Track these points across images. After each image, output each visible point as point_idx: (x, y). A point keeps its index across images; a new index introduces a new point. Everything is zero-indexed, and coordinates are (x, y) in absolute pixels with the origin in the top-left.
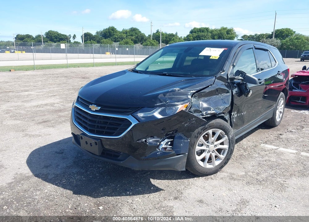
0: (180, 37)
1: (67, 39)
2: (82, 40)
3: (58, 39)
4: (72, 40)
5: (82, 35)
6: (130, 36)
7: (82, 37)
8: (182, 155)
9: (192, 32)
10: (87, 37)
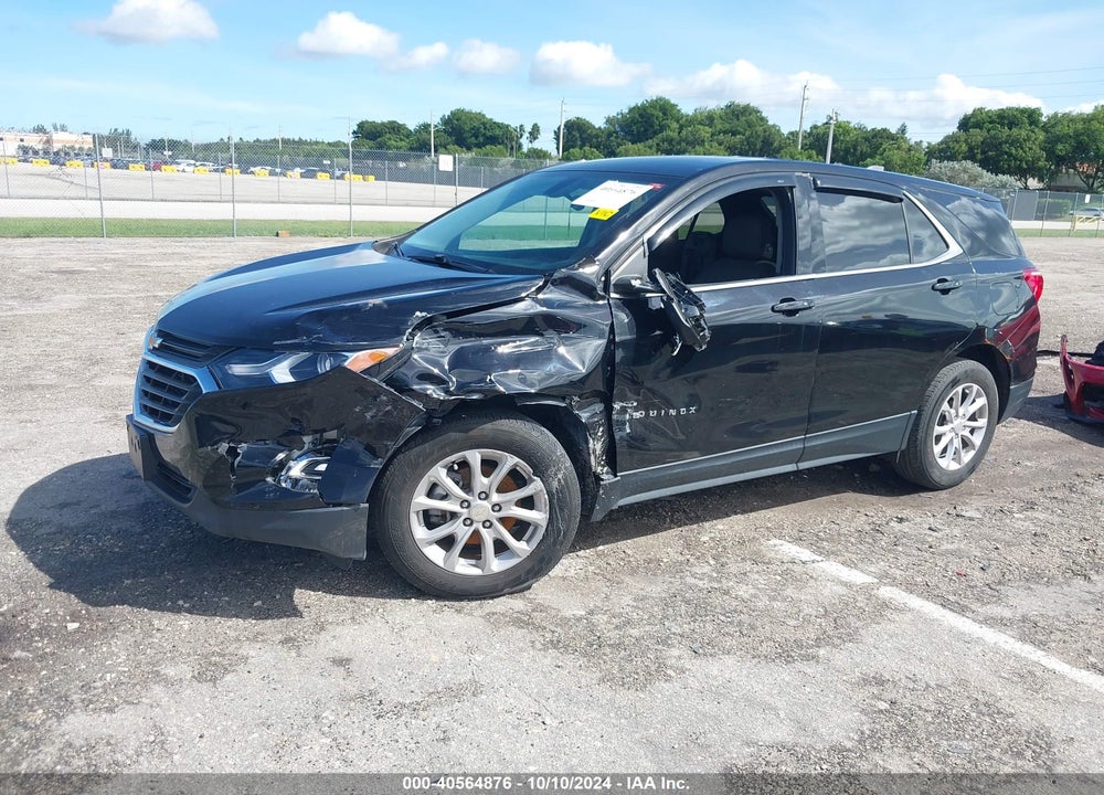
0: (912, 142)
1: (512, 140)
2: (558, 144)
3: (481, 139)
4: (526, 145)
5: (559, 129)
6: (725, 132)
7: (557, 134)
8: (345, 508)
9: (965, 124)
10: (576, 135)
